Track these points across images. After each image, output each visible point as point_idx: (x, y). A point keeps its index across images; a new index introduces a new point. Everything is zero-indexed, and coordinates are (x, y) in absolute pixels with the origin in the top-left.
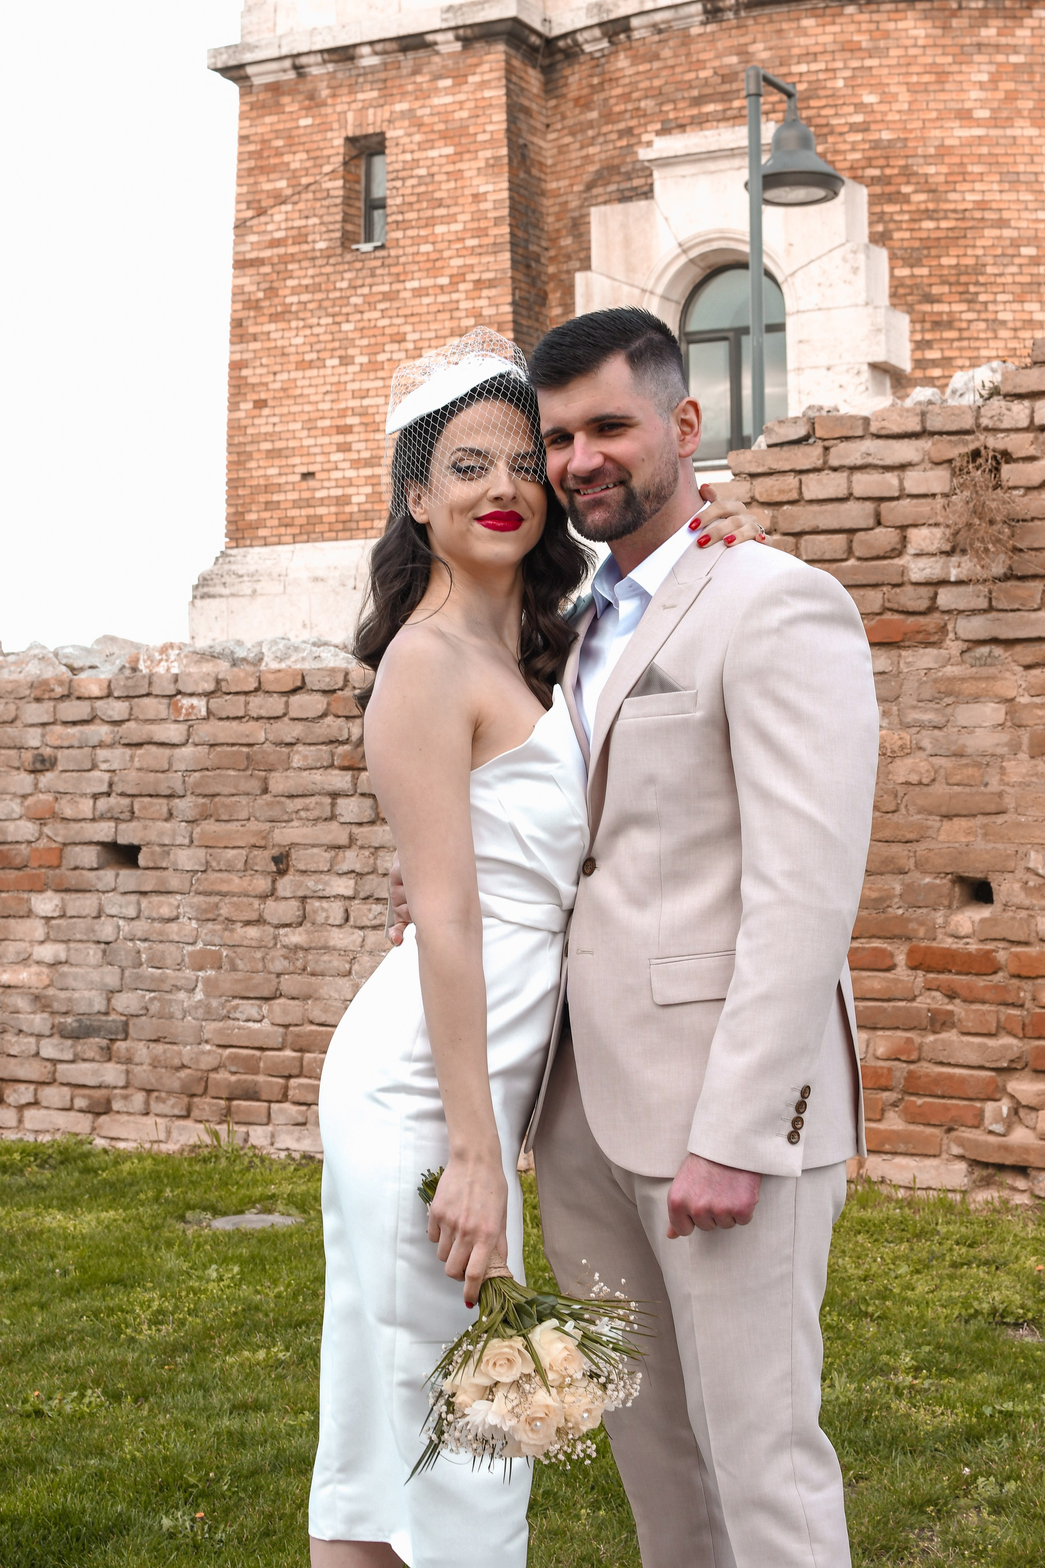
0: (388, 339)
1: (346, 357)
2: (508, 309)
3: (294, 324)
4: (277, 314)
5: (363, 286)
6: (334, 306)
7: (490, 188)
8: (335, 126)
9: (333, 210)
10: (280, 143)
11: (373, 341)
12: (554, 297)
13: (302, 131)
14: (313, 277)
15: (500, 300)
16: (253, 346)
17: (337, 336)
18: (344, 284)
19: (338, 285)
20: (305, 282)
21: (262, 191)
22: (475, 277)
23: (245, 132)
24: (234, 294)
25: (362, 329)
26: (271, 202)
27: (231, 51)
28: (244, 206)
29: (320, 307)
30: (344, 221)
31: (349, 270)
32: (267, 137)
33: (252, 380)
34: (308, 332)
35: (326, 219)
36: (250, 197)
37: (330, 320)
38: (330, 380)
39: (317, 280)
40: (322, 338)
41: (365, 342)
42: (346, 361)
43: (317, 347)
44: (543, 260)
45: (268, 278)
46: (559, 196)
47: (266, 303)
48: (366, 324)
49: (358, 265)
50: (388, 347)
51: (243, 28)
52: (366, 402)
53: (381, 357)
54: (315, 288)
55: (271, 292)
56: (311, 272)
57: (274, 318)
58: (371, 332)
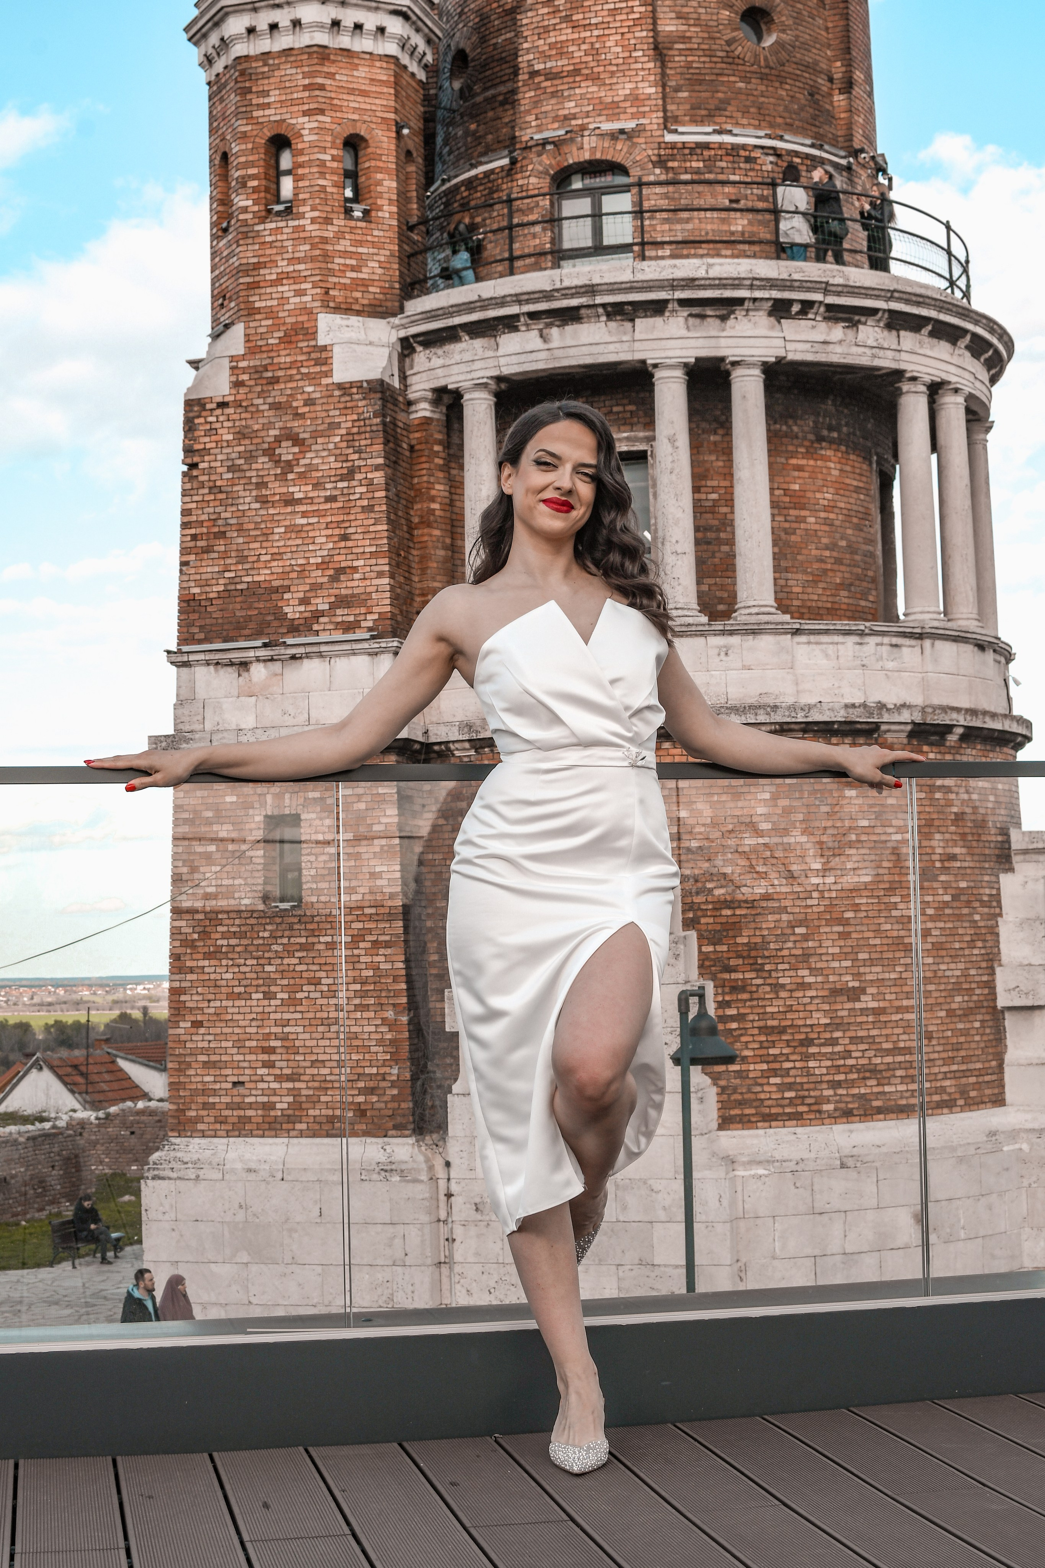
0: (305, 981)
1: (269, 992)
2: (401, 965)
3: (224, 962)
4: (210, 953)
5: (283, 936)
6: (258, 951)
7: (385, 868)
8: (257, 805)
9: (257, 874)
10: (210, 814)
11: (292, 982)
12: (432, 946)
13: (228, 806)
14: (239, 926)
15: (394, 958)
16: (190, 977)
17: (260, 975)
18: (266, 934)
19: (261, 934)
20: (233, 929)
21: (195, 853)
22: (374, 938)
23: (179, 802)
24: (172, 934)
25: (282, 971)
26: (203, 862)
27: (169, 740)
28: (180, 864)
29: (246, 951)
30: (265, 883)
31: (270, 923)
32: (198, 808)
33: (188, 1005)
34: (237, 970)
35: (250, 881)
36: (185, 857)
37: (255, 962)
38: (254, 1009)
39: (243, 929)
40: (248, 975)
41: (285, 982)
42: (269, 996)
43: (244, 982)
44: (423, 918)
45: (202, 924)
46: (435, 866)
47: (198, 944)
48: (286, 968)
49: (278, 920)
50: (305, 988)
51: (176, 718)
52: (286, 1030)
53: (299, 995)
54: (241, 935)
55: (205, 934)
56: (237, 922)
57: (208, 956)
58: (291, 975)
